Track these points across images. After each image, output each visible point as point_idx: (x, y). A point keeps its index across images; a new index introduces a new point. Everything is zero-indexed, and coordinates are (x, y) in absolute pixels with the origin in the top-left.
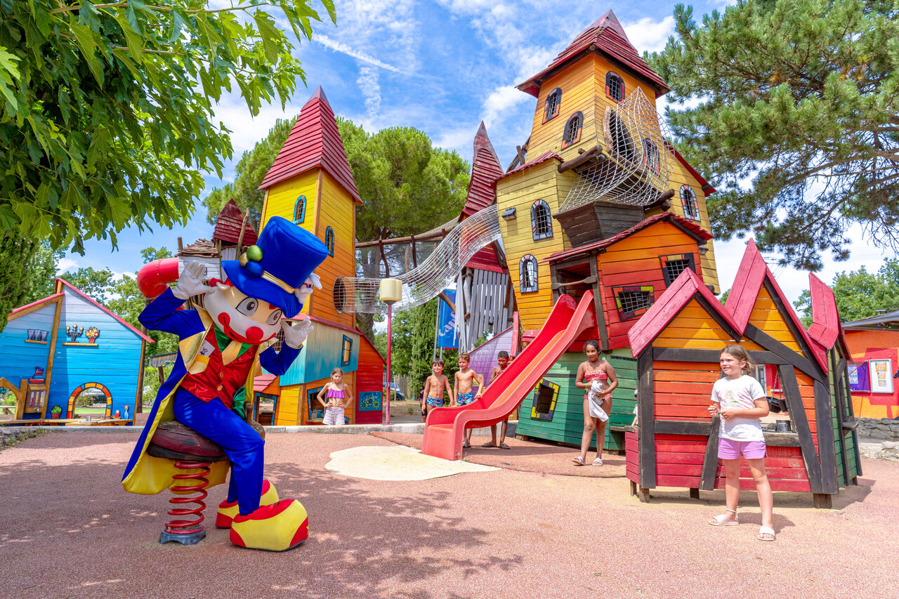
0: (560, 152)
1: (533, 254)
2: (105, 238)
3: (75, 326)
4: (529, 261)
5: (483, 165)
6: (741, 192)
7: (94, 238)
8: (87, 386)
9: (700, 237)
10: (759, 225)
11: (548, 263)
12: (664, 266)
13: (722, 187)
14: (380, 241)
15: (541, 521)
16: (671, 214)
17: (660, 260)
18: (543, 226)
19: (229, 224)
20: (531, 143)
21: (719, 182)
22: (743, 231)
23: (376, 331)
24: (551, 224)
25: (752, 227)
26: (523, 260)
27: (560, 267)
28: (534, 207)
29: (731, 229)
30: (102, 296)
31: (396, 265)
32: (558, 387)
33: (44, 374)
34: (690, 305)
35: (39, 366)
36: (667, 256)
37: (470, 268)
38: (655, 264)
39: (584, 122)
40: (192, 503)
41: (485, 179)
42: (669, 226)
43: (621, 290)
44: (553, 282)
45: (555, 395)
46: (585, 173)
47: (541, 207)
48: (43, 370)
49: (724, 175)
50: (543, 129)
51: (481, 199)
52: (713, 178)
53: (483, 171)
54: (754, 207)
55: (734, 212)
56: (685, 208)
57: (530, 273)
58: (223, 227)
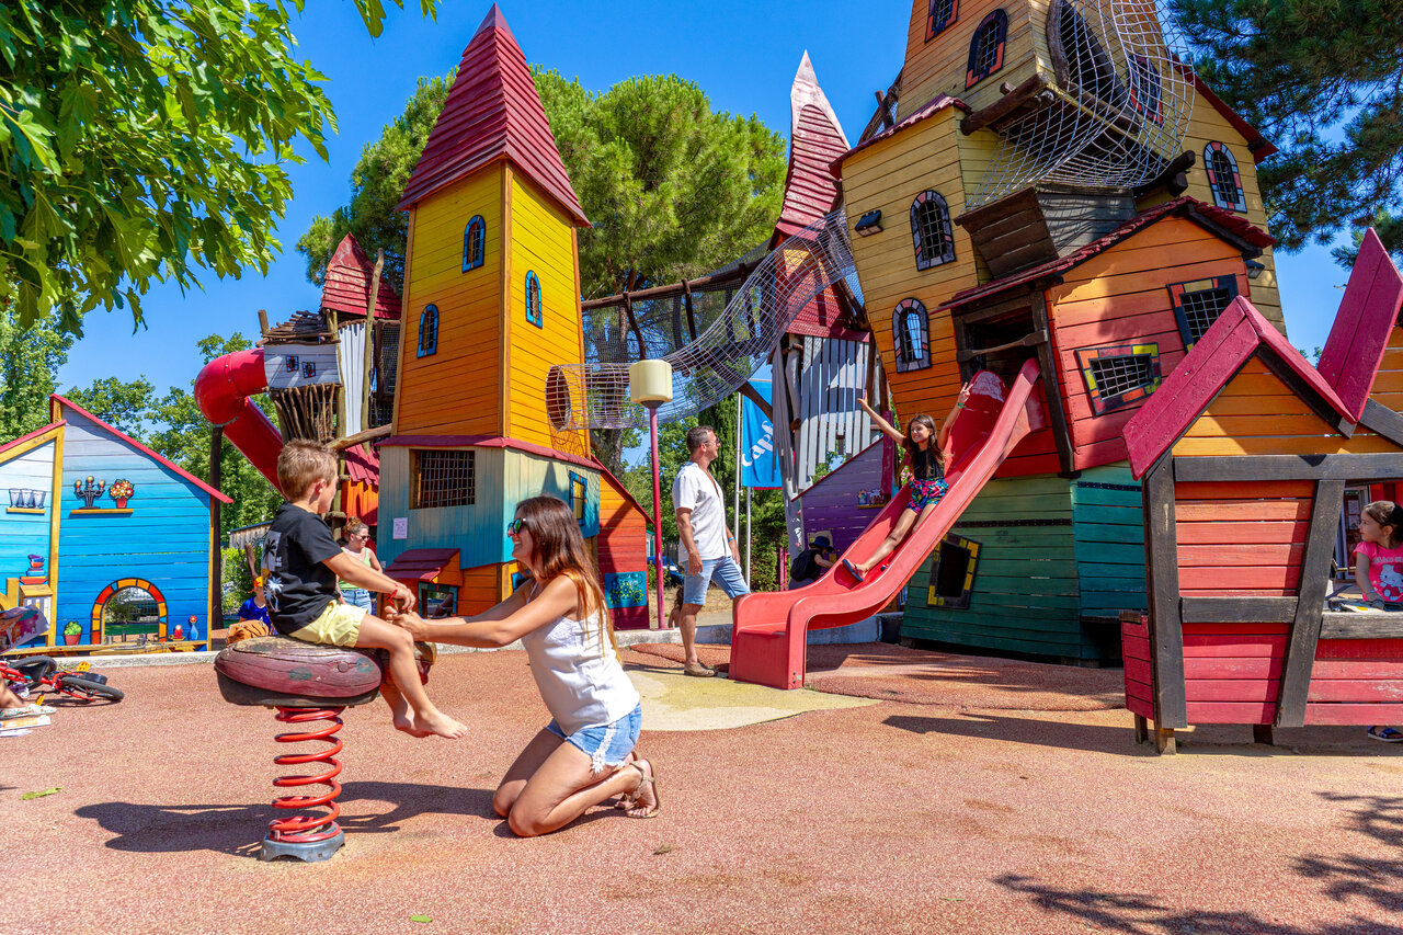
0: (964, 95)
1: (920, 298)
2: (121, 306)
3: (90, 479)
4: (912, 310)
5: (811, 136)
6: (1324, 152)
7: (101, 308)
8: (121, 584)
9: (1248, 243)
10: (1362, 213)
11: (949, 312)
12: (1178, 303)
13: (1286, 143)
14: (625, 295)
15: (969, 797)
16: (1190, 201)
17: (1170, 292)
18: (936, 242)
19: (347, 279)
20: (905, 82)
21: (1277, 135)
22: (1329, 228)
23: (626, 464)
24: (951, 236)
25: (1347, 221)
26: (900, 309)
27: (971, 318)
28: (917, 205)
29: (1305, 227)
30: (139, 427)
31: (658, 340)
32: (976, 546)
33: (45, 568)
34: (1246, 369)
35: (34, 554)
36: (1182, 283)
37: (796, 335)
38: (1160, 301)
39: (1010, 30)
40: (316, 785)
41: (815, 163)
42: (1184, 224)
43: (1094, 355)
44: (960, 348)
45: (972, 563)
46: (1015, 131)
47: (930, 204)
48: (42, 560)
49: (1289, 121)
50: (928, 51)
51: (810, 202)
52: (1265, 127)
53: (811, 148)
54: (1354, 178)
55: (1310, 193)
56: (1215, 187)
57: (914, 335)
58: (337, 286)
